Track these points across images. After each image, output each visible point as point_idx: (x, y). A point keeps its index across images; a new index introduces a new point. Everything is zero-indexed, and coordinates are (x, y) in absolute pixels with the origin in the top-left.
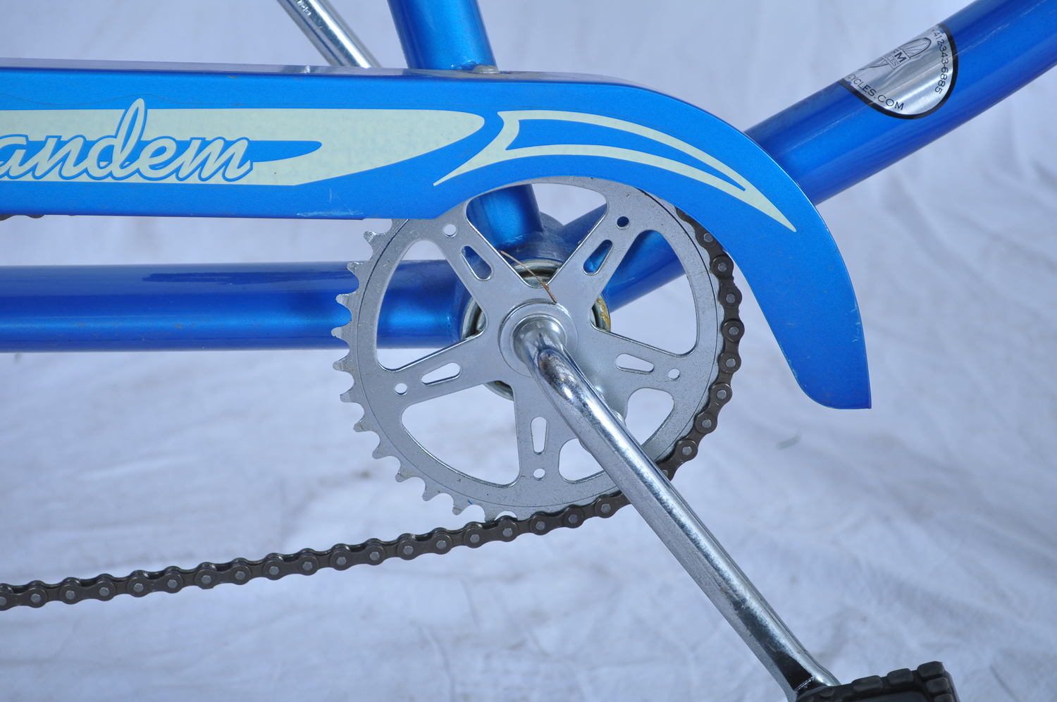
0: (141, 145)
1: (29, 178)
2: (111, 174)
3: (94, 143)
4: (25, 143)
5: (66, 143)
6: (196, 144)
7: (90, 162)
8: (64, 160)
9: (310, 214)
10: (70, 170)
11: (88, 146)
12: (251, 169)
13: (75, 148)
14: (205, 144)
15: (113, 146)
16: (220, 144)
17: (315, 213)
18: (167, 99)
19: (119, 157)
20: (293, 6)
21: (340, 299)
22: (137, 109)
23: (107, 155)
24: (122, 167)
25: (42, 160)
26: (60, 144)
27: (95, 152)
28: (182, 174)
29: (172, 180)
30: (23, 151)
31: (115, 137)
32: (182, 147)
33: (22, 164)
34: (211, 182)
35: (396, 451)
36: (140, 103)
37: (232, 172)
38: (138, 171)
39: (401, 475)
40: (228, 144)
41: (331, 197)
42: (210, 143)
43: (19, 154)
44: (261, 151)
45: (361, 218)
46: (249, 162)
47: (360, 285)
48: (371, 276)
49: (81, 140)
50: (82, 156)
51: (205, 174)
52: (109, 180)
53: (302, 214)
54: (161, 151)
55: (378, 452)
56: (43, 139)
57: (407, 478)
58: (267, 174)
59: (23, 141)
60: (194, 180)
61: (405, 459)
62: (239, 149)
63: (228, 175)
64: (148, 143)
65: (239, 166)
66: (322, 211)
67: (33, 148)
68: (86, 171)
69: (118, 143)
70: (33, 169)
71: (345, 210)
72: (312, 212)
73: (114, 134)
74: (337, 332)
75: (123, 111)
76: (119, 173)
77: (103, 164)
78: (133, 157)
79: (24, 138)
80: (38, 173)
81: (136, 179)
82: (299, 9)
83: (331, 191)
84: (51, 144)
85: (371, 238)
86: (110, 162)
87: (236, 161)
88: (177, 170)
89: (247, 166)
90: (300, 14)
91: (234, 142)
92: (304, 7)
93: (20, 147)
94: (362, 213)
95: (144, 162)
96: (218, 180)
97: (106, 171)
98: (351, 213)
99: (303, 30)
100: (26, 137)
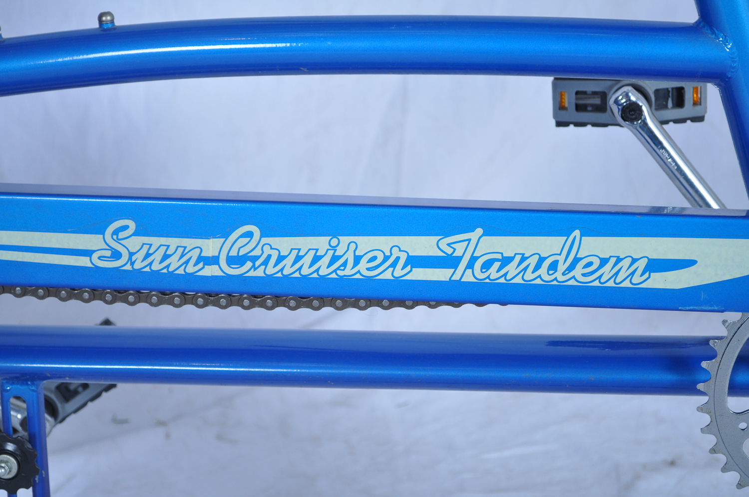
0: (577, 260)
1: (502, 280)
2: (556, 279)
3: (546, 258)
4: (501, 258)
5: (528, 258)
6: (613, 260)
7: (543, 271)
8: (526, 269)
9: (688, 308)
10: (529, 276)
11: (541, 260)
12: (649, 277)
13: (533, 261)
14: (619, 260)
15: (558, 260)
16: (629, 260)
17: (691, 308)
18: (595, 230)
19: (562, 268)
20: (665, 163)
21: (704, 364)
22: (575, 236)
23: (554, 266)
24: (563, 274)
25: (512, 269)
26: (524, 259)
27: (546, 264)
28: (603, 280)
29: (596, 283)
30: (499, 263)
31: (560, 254)
32: (604, 262)
33: (497, 272)
34: (622, 285)
35: (738, 469)
36: (577, 233)
37: (636, 279)
38: (574, 277)
39: (740, 485)
40: (634, 261)
41: (702, 297)
42: (622, 259)
43: (497, 265)
44: (656, 266)
45: (722, 312)
46: (648, 272)
47: (718, 356)
48: (726, 349)
49: (537, 256)
50: (538, 267)
51: (618, 281)
52: (555, 283)
53: (682, 308)
54: (590, 264)
55: (725, 468)
56: (513, 256)
57: (745, 487)
58: (660, 281)
59: (499, 256)
60: (611, 284)
61: (743, 474)
62: (642, 264)
63: (634, 281)
64: (581, 259)
65: (641, 275)
66: (696, 306)
67: (506, 261)
68: (540, 276)
69: (561, 259)
70: (505, 275)
71: (712, 306)
72: (689, 306)
73: (559, 253)
74: (700, 386)
75: (566, 238)
76: (561, 278)
77: (551, 272)
78: (571, 268)
79: (501, 255)
80: (508, 278)
81: (572, 283)
82: (669, 165)
83: (703, 293)
84: (518, 258)
85: (727, 324)
86: (556, 271)
87: (639, 272)
88: (600, 277)
89: (647, 275)
90: (669, 168)
91: (639, 259)
92: (672, 163)
93: (498, 260)
94: (723, 308)
95: (578, 271)
96: (626, 284)
97: (553, 277)
98: (716, 308)
99: (670, 178)
100: (502, 254)
